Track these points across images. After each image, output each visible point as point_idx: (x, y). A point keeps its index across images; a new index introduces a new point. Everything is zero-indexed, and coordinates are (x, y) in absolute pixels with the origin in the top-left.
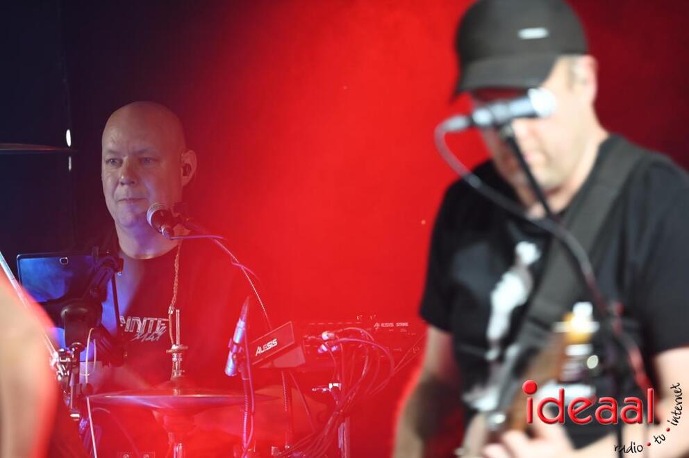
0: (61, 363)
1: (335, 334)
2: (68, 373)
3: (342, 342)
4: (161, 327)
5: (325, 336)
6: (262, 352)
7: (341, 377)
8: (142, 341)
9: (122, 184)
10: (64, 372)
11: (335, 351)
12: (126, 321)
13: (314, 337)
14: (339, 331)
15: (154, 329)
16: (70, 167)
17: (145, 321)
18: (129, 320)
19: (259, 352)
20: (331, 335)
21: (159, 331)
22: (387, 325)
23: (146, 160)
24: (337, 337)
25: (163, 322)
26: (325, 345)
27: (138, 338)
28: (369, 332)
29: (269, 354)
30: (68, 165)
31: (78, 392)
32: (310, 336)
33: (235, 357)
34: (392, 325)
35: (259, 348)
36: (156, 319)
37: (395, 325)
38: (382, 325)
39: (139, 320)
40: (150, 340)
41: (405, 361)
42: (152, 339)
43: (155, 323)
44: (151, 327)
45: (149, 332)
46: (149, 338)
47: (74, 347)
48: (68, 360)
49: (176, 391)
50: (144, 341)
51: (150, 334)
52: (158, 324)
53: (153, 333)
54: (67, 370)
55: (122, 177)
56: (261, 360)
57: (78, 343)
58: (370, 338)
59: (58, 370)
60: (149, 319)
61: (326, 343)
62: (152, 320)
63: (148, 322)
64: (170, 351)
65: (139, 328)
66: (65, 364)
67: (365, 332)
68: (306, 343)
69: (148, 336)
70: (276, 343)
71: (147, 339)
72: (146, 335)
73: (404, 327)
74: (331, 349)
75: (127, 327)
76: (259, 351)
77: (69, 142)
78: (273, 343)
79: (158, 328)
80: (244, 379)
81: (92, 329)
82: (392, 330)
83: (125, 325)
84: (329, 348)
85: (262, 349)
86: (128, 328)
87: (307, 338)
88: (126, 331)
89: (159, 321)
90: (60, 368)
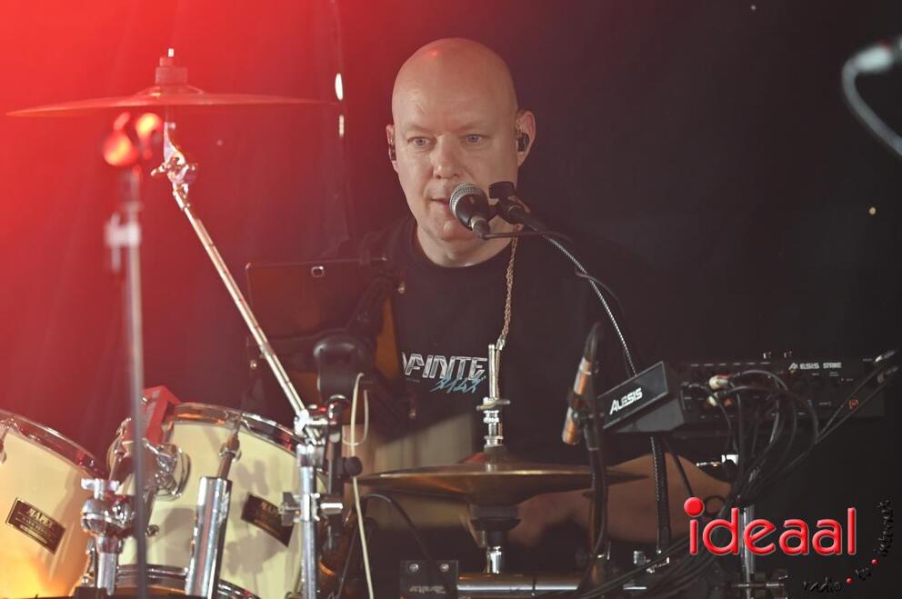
0: (312, 427)
1: (729, 380)
2: (323, 442)
3: (738, 392)
4: (477, 370)
5: (713, 382)
6: (620, 408)
7: (738, 446)
8: (449, 391)
9: (439, 177)
10: (317, 439)
11: (729, 406)
12: (425, 361)
13: (697, 385)
14: (735, 376)
15: (466, 373)
16: (342, 131)
17: (452, 361)
18: (429, 360)
19: (616, 409)
20: (723, 381)
21: (474, 377)
22: (809, 366)
23: (473, 138)
24: (732, 384)
25: (479, 363)
26: (714, 397)
27: (441, 387)
28: (780, 376)
29: (630, 410)
30: (338, 128)
31: (340, 471)
32: (691, 383)
33: (576, 416)
34: (816, 366)
35: (615, 402)
36: (469, 359)
37: (821, 365)
38: (802, 366)
39: (444, 361)
40: (461, 391)
41: (836, 420)
42: (464, 389)
43: (468, 363)
44: (461, 370)
45: (459, 377)
46: (459, 388)
47: (333, 402)
48: (323, 422)
49: (489, 466)
50: (452, 391)
51: (459, 382)
52: (472, 366)
53: (466, 380)
54: (322, 436)
55: (440, 168)
56: (618, 420)
57: (341, 397)
58: (781, 386)
59: (308, 437)
60: (458, 358)
61: (716, 394)
62: (463, 360)
63: (457, 362)
64: (482, 407)
65: (443, 372)
66: (319, 428)
67: (774, 376)
68: (686, 394)
69: (456, 386)
70: (641, 393)
71: (456, 389)
72: (455, 382)
73: (835, 370)
74: (723, 404)
75: (427, 370)
76: (616, 406)
77: (340, 93)
78: (637, 395)
79: (472, 372)
80: (590, 449)
81: (360, 375)
82: (818, 374)
83: (423, 368)
84: (721, 400)
85: (620, 404)
86: (427, 372)
87: (687, 387)
88: (424, 376)
89: (474, 362)
90: (311, 435)
